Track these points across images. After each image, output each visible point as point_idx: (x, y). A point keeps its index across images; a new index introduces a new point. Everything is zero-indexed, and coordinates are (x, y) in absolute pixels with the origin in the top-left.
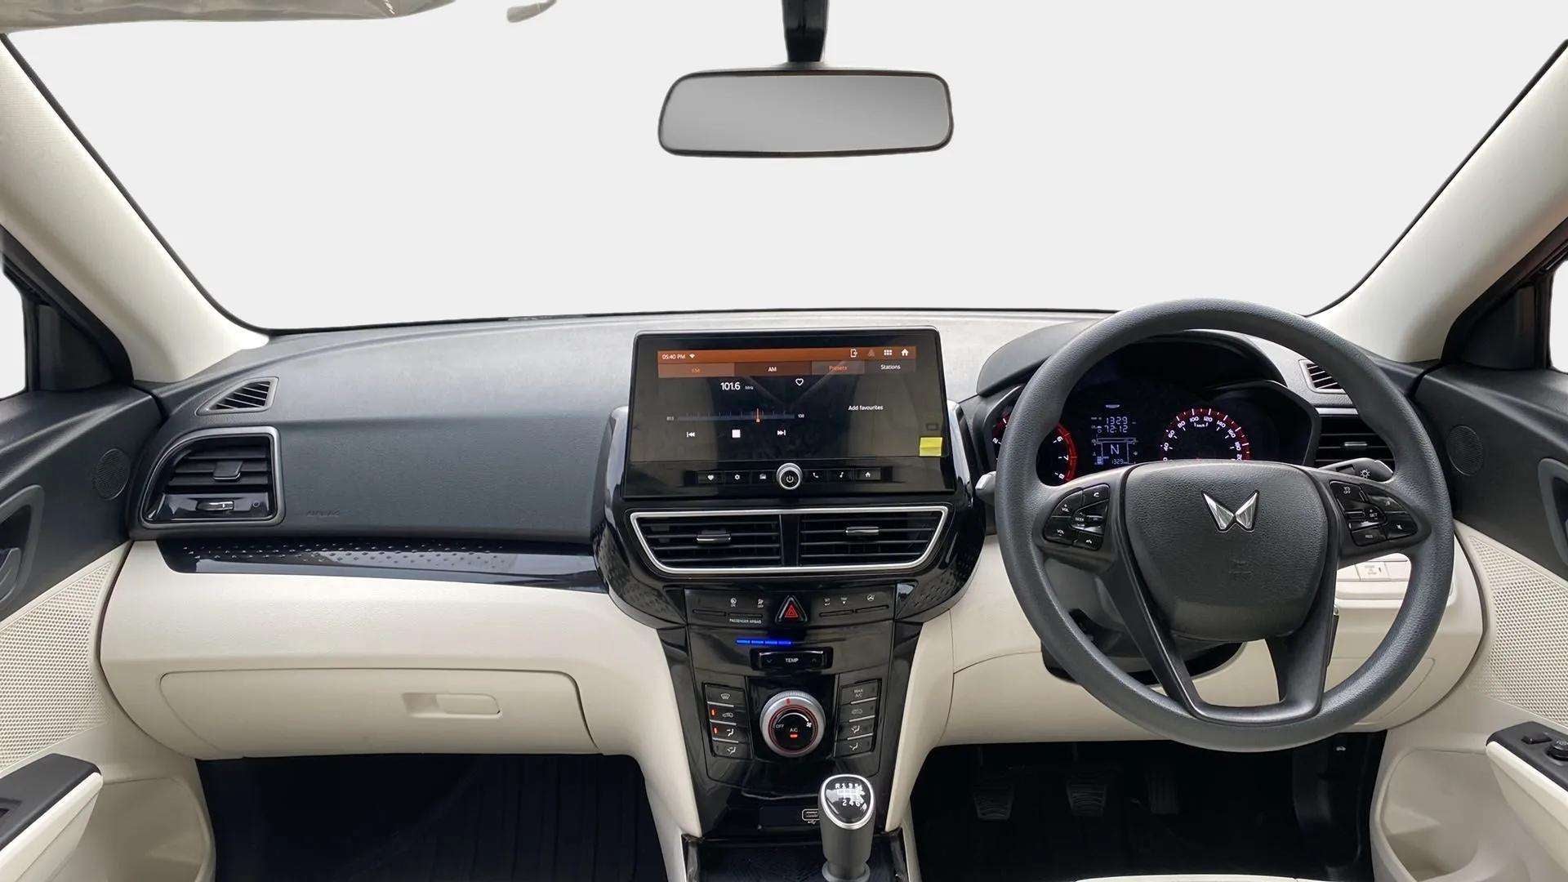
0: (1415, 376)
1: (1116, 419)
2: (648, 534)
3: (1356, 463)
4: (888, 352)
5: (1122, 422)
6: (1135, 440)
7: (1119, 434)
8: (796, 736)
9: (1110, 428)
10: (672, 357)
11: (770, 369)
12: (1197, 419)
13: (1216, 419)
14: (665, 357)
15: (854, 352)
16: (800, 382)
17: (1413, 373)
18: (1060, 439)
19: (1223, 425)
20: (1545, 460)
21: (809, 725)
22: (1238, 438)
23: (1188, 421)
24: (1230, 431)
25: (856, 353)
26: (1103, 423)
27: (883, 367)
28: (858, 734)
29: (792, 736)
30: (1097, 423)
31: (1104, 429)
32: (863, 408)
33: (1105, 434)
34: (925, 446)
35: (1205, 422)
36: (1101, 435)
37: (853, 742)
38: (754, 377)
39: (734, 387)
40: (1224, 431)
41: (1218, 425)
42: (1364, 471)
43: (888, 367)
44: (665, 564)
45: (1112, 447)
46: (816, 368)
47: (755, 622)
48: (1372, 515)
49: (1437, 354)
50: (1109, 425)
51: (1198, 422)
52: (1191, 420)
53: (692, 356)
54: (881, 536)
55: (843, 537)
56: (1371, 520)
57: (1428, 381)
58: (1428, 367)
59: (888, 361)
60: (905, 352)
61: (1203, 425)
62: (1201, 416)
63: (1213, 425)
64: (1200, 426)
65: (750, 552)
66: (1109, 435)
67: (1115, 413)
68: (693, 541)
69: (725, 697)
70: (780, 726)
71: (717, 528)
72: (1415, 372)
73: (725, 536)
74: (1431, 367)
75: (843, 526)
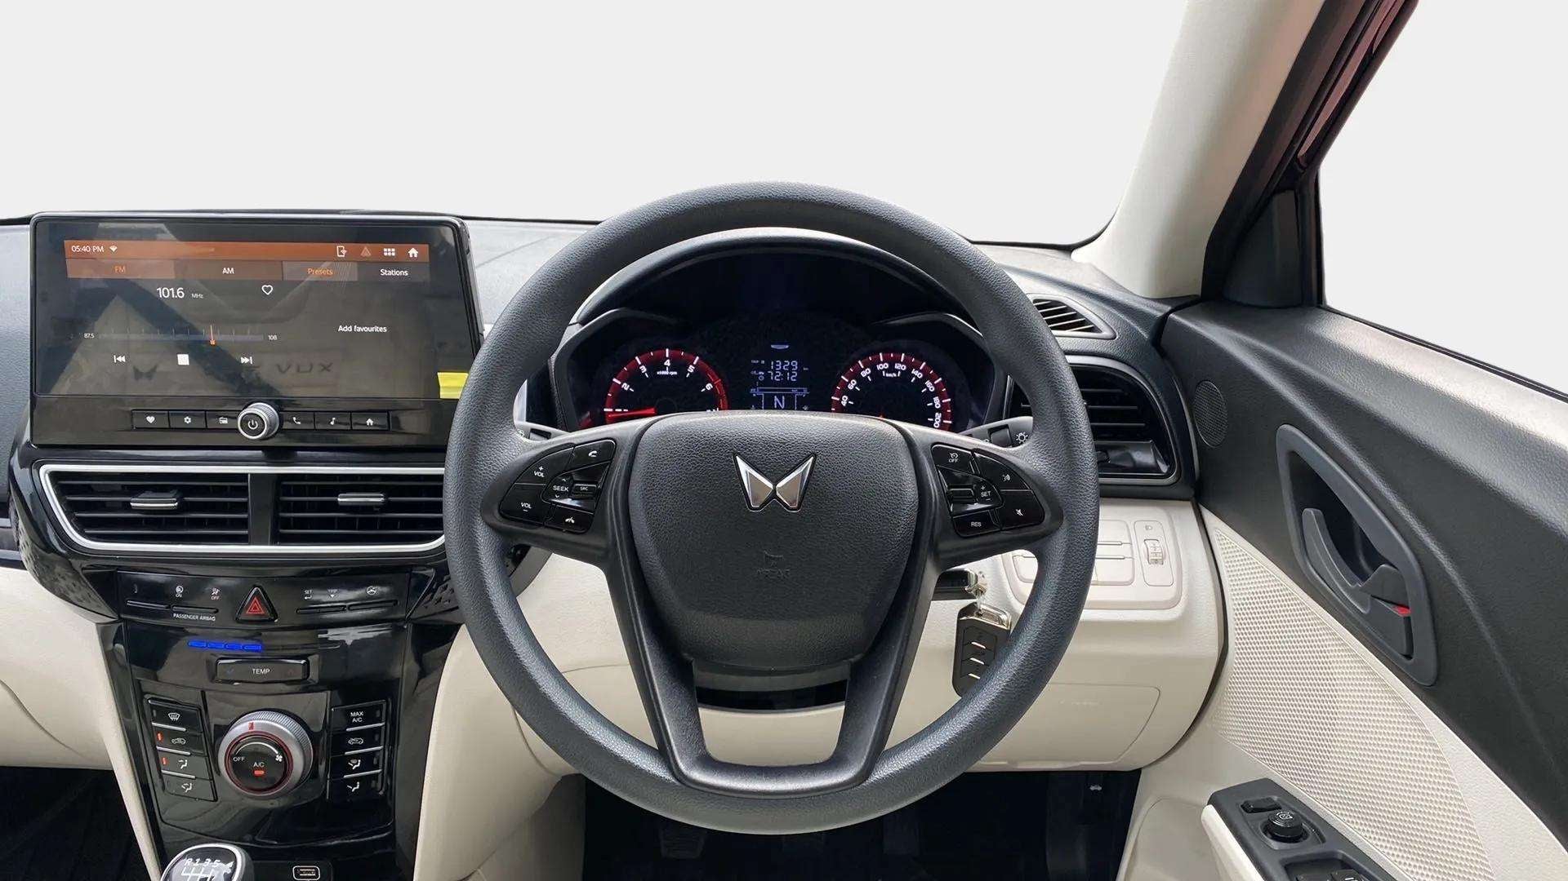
0: (1159, 314)
1: (783, 364)
2: (64, 494)
3: (1012, 423)
4: (390, 252)
5: (790, 367)
6: (805, 390)
7: (785, 382)
8: (262, 772)
9: (775, 374)
10: (85, 249)
11: (225, 271)
12: (886, 366)
13: (910, 367)
14: (76, 248)
15: (342, 250)
16: (269, 289)
17: (1157, 311)
18: (709, 386)
19: (920, 375)
20: (1285, 426)
21: (279, 758)
22: (937, 393)
23: (874, 369)
24: (928, 383)
25: (344, 252)
26: (766, 368)
27: (384, 272)
28: (358, 770)
29: (256, 772)
30: (759, 367)
31: (767, 376)
32: (360, 329)
33: (767, 381)
34: (444, 385)
35: (896, 371)
36: (762, 384)
37: (353, 782)
38: (202, 282)
39: (176, 294)
40: (920, 383)
41: (914, 375)
42: (1021, 434)
43: (391, 273)
44: (90, 537)
45: (776, 399)
46: (290, 270)
47: (208, 618)
48: (984, 495)
49: (1196, 289)
50: (774, 371)
51: (887, 371)
52: (879, 367)
53: (114, 249)
54: (387, 507)
55: (336, 507)
56: (982, 501)
57: (1173, 321)
58: (1179, 303)
59: (391, 263)
60: (413, 252)
61: (895, 375)
62: (892, 363)
63: (907, 374)
64: (890, 375)
65: (199, 523)
66: (774, 383)
67: (783, 355)
68: (126, 507)
69: (174, 717)
70: (239, 759)
71: (163, 489)
72: (1160, 311)
73: (169, 503)
74: (1182, 304)
75: (336, 491)
